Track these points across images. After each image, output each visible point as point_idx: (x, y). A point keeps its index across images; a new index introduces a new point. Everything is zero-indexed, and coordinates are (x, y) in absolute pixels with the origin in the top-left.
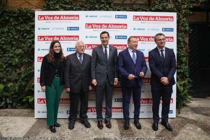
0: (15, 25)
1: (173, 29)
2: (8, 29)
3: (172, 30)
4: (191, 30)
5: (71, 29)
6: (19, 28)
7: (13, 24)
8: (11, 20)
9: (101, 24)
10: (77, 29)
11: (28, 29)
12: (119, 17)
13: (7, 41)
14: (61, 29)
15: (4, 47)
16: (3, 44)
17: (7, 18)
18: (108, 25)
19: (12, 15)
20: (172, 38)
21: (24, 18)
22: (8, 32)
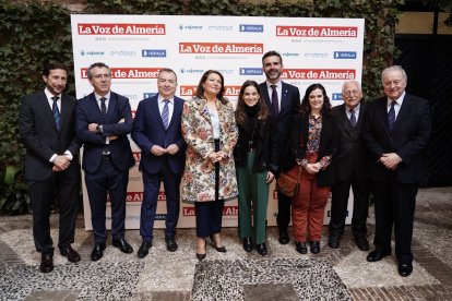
0: (26, 40)
1: (355, 53)
2: (12, 49)
3: (352, 55)
4: (399, 52)
5: (149, 53)
6: (36, 47)
7: (22, 40)
8: (17, 30)
9: (212, 45)
10: (162, 54)
11: (57, 49)
12: (246, 28)
13: (12, 75)
14: (130, 54)
15: (8, 89)
16: (5, 83)
17: (8, 25)
18: (224, 45)
19: (17, 18)
20: (354, 71)
21: (46, 25)
22: (13, 57)
